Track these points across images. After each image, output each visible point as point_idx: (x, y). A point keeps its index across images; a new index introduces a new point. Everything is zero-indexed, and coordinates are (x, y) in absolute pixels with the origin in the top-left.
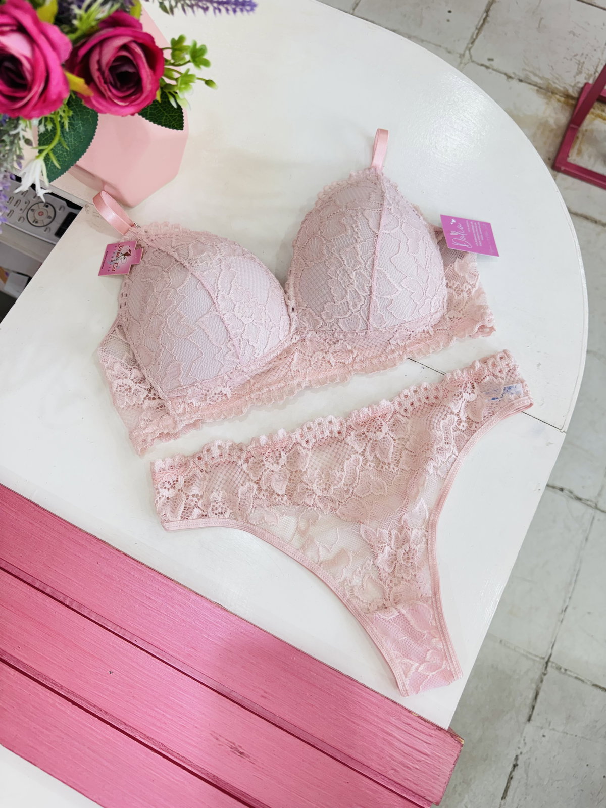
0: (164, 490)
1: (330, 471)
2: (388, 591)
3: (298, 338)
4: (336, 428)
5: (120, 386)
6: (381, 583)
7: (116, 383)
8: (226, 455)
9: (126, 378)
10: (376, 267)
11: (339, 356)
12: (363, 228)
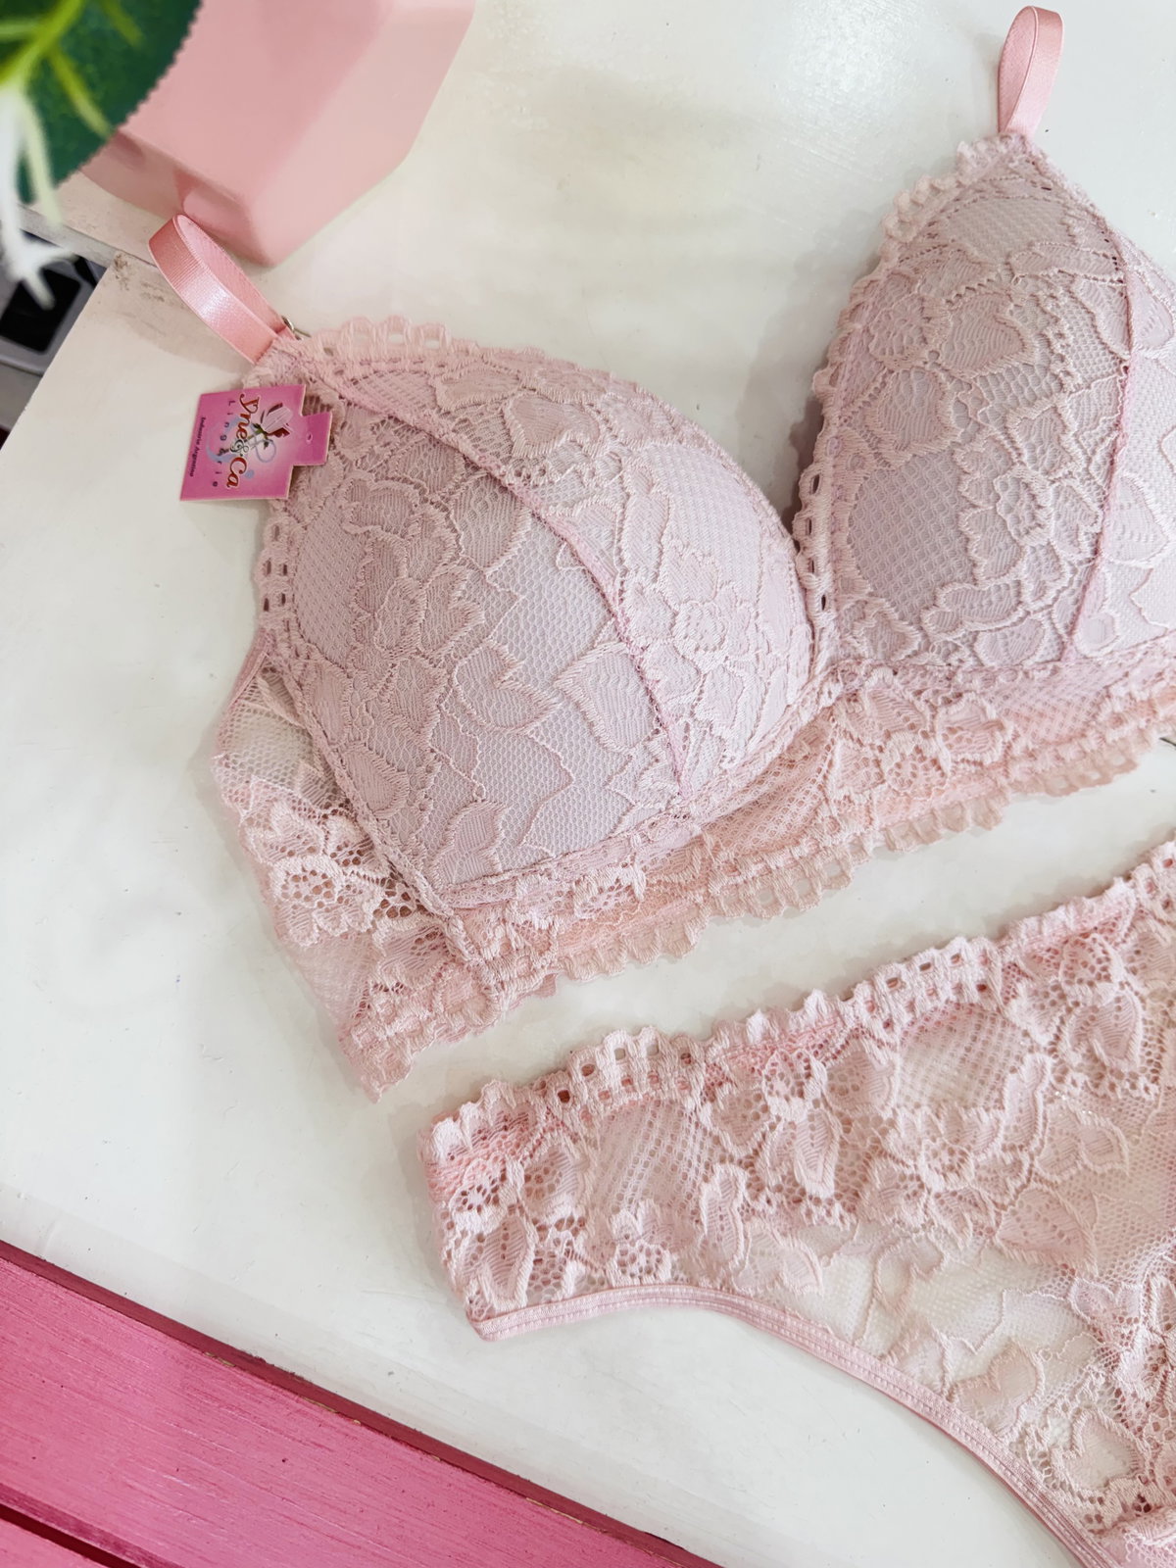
0: (466, 1214)
1: (962, 1111)
2: (1148, 1456)
3: (837, 689)
4: (973, 974)
5: (296, 878)
6: (1129, 1433)
7: (282, 870)
8: (645, 1079)
9: (312, 850)
10: (1120, 472)
11: (964, 743)
12: (1080, 340)
